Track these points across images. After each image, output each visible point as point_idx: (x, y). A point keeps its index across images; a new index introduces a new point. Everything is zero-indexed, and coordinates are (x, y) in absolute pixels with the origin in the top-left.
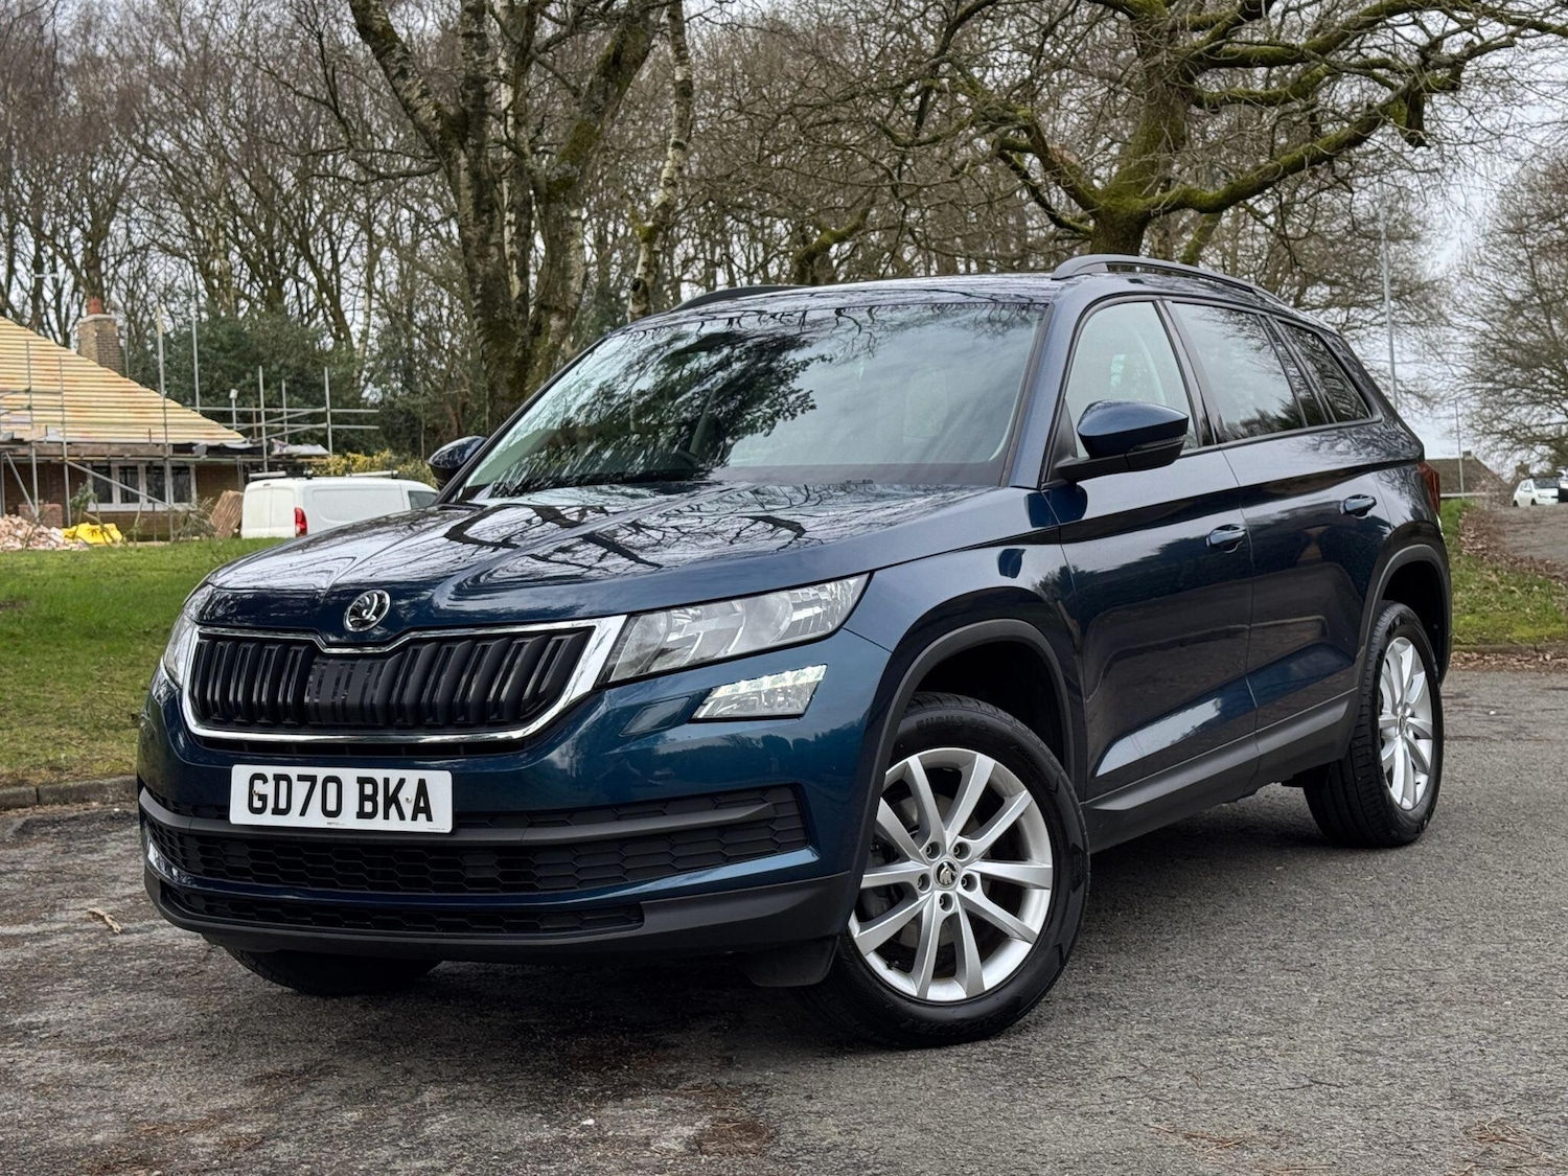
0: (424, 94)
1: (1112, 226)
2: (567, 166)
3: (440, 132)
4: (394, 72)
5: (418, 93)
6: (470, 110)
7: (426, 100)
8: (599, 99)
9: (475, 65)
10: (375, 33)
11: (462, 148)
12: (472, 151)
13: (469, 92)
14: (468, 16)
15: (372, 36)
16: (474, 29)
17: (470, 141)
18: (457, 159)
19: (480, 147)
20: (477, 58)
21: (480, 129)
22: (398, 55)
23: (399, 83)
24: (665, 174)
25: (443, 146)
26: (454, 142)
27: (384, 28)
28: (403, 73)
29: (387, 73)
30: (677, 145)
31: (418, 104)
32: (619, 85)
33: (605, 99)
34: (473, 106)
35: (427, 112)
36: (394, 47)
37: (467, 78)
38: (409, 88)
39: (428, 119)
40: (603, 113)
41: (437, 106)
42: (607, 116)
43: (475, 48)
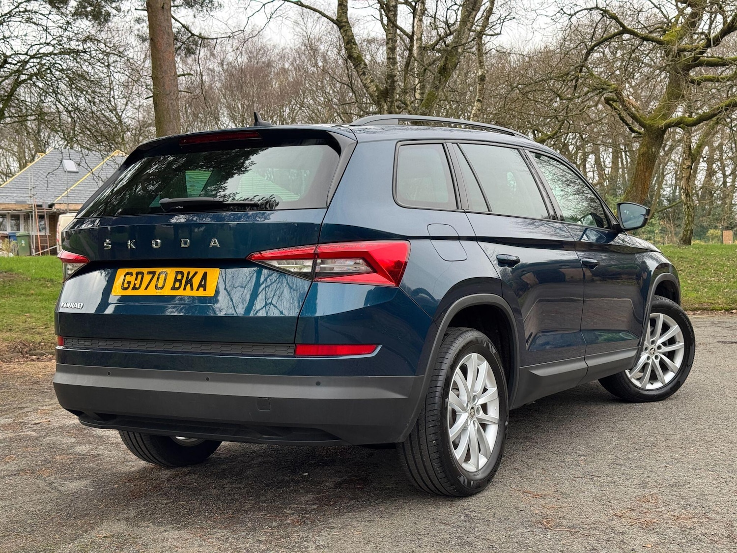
0: (372, 81)
2: (424, 109)
3: (377, 96)
4: (361, 73)
5: (369, 81)
6: (389, 87)
7: (372, 84)
8: (437, 83)
9: (391, 70)
10: (354, 58)
11: (385, 102)
12: (389, 104)
13: (388, 81)
14: (389, 51)
15: (353, 60)
16: (391, 56)
17: (388, 100)
18: (383, 107)
19: (392, 102)
20: (392, 67)
21: (392, 95)
22: (362, 66)
23: (362, 77)
24: (473, 112)
25: (378, 102)
26: (382, 100)
27: (358, 56)
28: (364, 73)
29: (358, 73)
30: (479, 100)
31: (369, 85)
32: (445, 77)
33: (440, 83)
34: (390, 86)
35: (373, 88)
36: (361, 63)
37: (388, 75)
38: (366, 79)
39: (373, 91)
40: (439, 88)
41: (377, 86)
42: (440, 89)
43: (391, 63)
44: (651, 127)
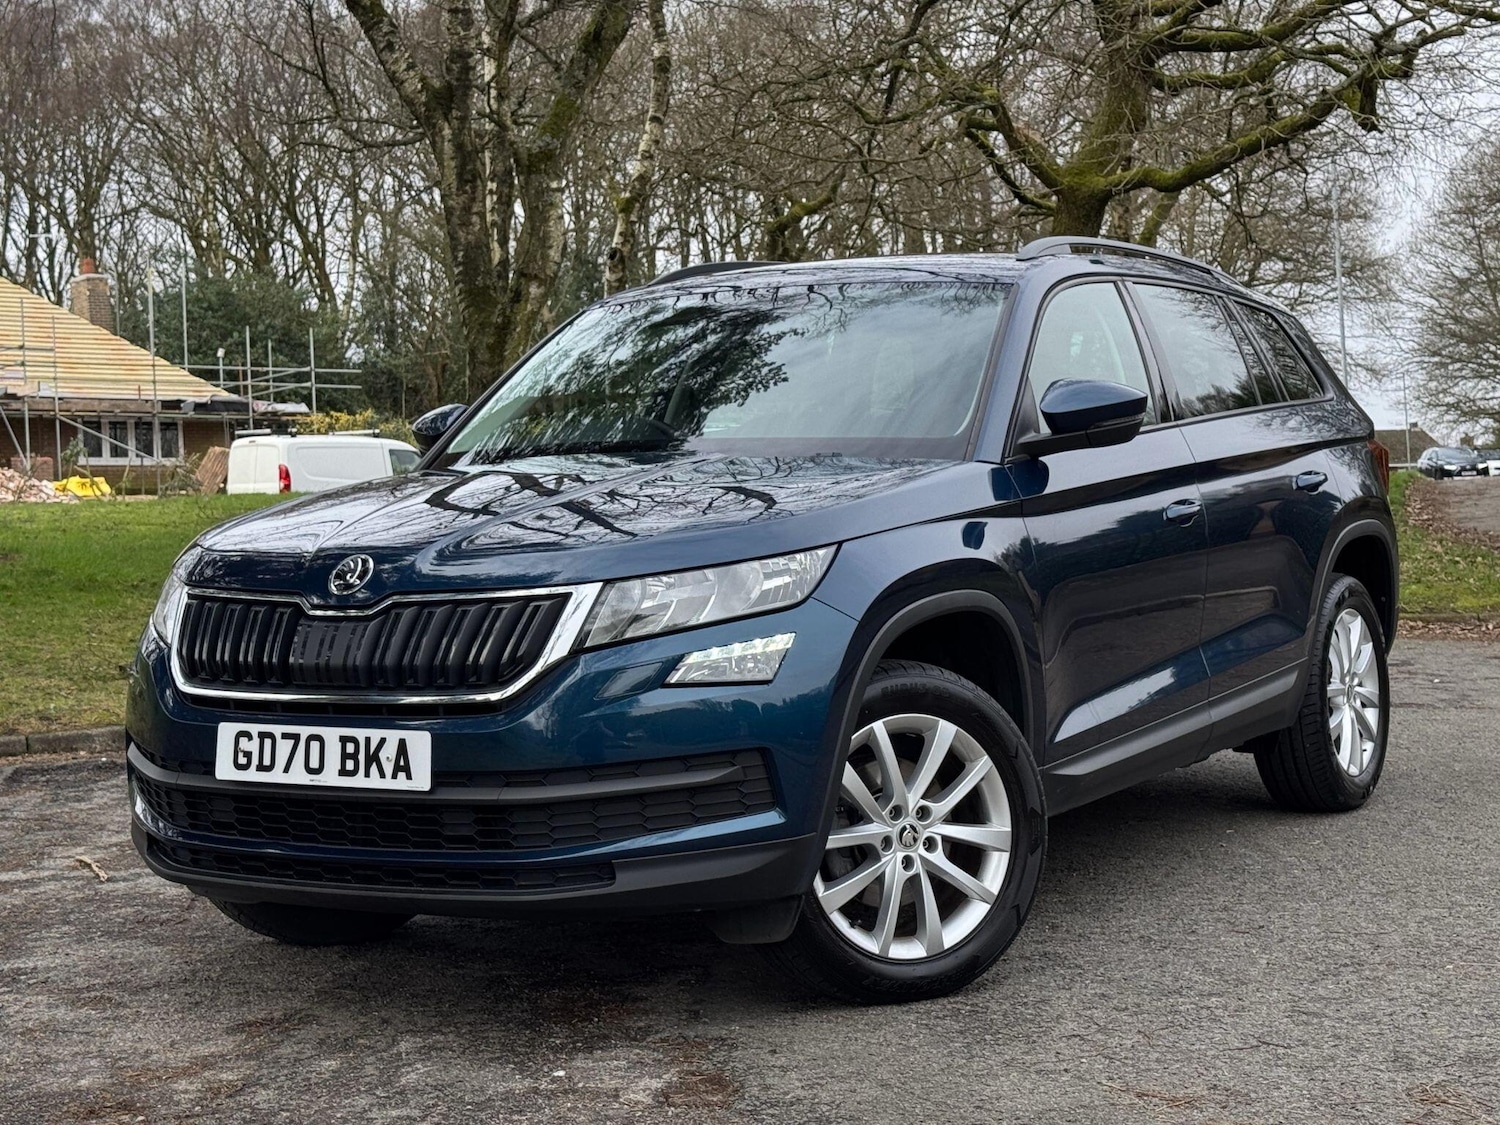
0: (411, 67)
1: (1074, 203)
2: (548, 139)
3: (425, 104)
4: (382, 45)
5: (404, 66)
6: (455, 83)
7: (412, 73)
8: (580, 74)
9: (460, 39)
10: (364, 8)
11: (447, 119)
12: (455, 123)
13: (454, 66)
15: (360, 11)
16: (460, 5)
17: (455, 113)
18: (441, 130)
19: (463, 119)
20: (462, 33)
21: (465, 102)
22: (385, 29)
23: (386, 56)
24: (642, 146)
25: (428, 118)
26: (439, 114)
27: (372, 3)
28: (390, 46)
29: (374, 46)
30: (654, 119)
31: (404, 76)
32: (599, 61)
33: (585, 74)
34: (457, 80)
35: (413, 84)
36: (381, 21)
37: (452, 52)
38: (396, 61)
39: (414, 91)
40: (584, 88)
41: (423, 79)
42: (587, 91)
43: (460, 24)
44: (1074, 191)
